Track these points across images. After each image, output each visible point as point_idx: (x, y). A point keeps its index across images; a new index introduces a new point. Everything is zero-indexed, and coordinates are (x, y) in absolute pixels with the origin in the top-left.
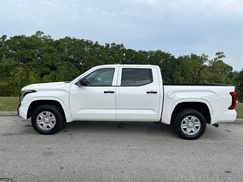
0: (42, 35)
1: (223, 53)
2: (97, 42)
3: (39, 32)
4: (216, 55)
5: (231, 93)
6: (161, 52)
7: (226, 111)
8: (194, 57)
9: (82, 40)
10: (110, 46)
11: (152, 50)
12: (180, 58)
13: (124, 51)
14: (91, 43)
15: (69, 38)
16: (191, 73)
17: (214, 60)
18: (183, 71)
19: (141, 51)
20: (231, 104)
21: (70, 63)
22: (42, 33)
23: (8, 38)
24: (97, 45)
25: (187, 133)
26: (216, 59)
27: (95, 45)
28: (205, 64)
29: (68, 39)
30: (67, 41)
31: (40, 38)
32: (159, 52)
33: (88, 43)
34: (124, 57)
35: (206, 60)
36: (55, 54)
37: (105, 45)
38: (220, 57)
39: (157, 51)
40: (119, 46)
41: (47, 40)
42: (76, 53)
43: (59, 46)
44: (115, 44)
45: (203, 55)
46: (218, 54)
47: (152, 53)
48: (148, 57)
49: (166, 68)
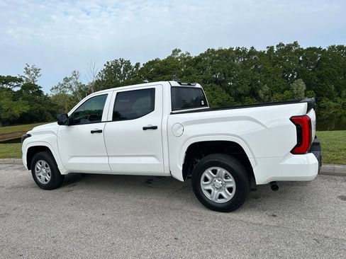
0: (180, 54)
2: (253, 48)
3: (176, 50)
5: (293, 119)
7: (285, 157)
9: (231, 49)
10: (275, 49)
13: (301, 52)
14: (244, 51)
15: (213, 50)
19: (333, 47)
20: (295, 143)
21: (214, 85)
22: (180, 51)
23: (141, 66)
24: (253, 52)
25: (213, 199)
27: (249, 52)
29: (210, 52)
30: (210, 55)
31: (177, 58)
33: (239, 53)
34: (300, 61)
36: (194, 75)
37: (266, 50)
40: (289, 47)
41: (185, 59)
42: (221, 70)
43: (200, 64)
44: (283, 45)
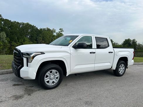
1: (63, 29)
4: (60, 30)
6: (29, 24)
8: (49, 30)
11: (23, 22)
12: (41, 29)
13: (3, 20)
16: (48, 39)
17: (58, 33)
18: (43, 37)
26: (59, 32)
28: (54, 34)
32: (28, 24)
35: (55, 32)
38: (61, 31)
39: (27, 23)
45: (53, 29)
46: (60, 29)
47: (23, 24)
48: (21, 26)
49: (33, 35)
